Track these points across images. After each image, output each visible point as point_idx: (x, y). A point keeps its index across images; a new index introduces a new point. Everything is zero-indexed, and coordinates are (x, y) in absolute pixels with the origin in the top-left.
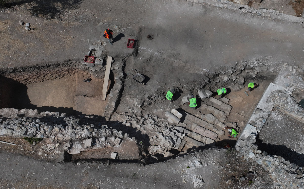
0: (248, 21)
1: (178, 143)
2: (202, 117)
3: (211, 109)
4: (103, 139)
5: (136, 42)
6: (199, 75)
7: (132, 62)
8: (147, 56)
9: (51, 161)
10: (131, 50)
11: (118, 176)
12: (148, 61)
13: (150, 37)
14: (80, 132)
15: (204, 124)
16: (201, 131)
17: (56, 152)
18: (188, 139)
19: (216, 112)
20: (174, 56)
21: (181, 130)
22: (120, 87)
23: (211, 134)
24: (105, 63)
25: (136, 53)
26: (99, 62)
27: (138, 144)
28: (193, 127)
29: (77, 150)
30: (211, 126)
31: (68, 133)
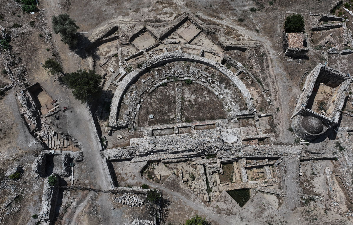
0: (92, 134)
1: (45, 138)
2: (58, 140)
3: (62, 141)
4: (31, 119)
5: (67, 109)
6: (67, 131)
7: (61, 112)
8: (65, 115)
9: (19, 112)
10: (63, 110)
11: (23, 128)
12: (64, 116)
13: (71, 111)
14: (29, 113)
15: (56, 142)
16: (53, 142)
17: (22, 112)
18: (48, 140)
19: (62, 144)
20: (69, 121)
21: (50, 137)
22: (52, 114)
23: (53, 146)
24: (56, 105)
25: (64, 111)
26: (55, 104)
27: (36, 128)
28: (53, 140)
29: (25, 116)
30: (56, 144)
31: (28, 111)
